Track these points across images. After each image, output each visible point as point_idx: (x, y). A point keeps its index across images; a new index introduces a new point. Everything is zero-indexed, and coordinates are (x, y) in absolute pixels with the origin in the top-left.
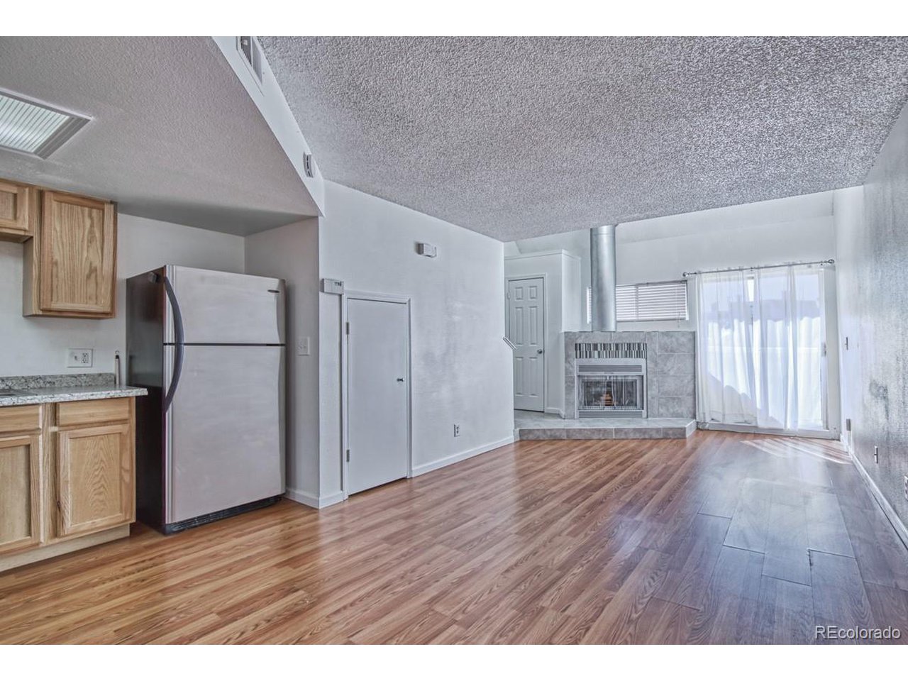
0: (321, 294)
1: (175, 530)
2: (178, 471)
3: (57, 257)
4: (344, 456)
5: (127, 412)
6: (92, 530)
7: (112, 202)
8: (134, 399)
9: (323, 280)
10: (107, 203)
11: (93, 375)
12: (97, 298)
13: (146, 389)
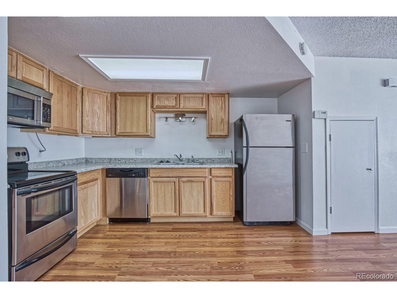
0: (313, 120)
1: (247, 224)
2: (248, 201)
3: (213, 117)
4: (328, 210)
5: (231, 173)
6: (221, 216)
7: (228, 94)
8: (234, 169)
9: (314, 112)
10: (226, 94)
11: (224, 158)
12: (224, 130)
13: (237, 165)
